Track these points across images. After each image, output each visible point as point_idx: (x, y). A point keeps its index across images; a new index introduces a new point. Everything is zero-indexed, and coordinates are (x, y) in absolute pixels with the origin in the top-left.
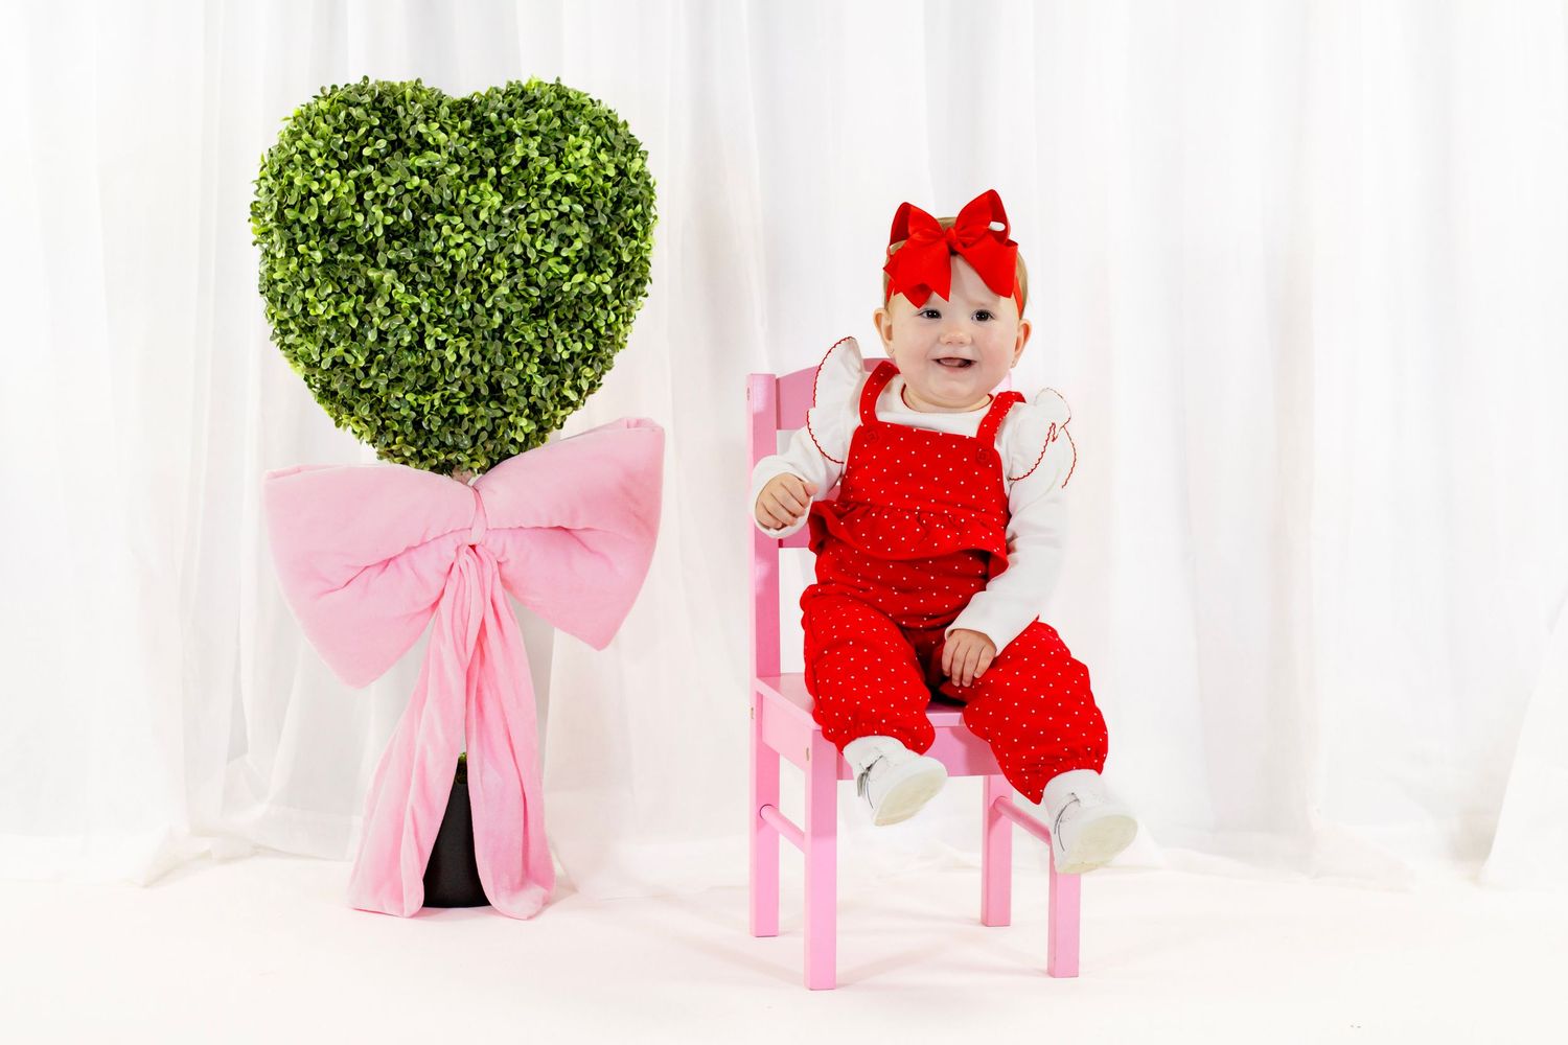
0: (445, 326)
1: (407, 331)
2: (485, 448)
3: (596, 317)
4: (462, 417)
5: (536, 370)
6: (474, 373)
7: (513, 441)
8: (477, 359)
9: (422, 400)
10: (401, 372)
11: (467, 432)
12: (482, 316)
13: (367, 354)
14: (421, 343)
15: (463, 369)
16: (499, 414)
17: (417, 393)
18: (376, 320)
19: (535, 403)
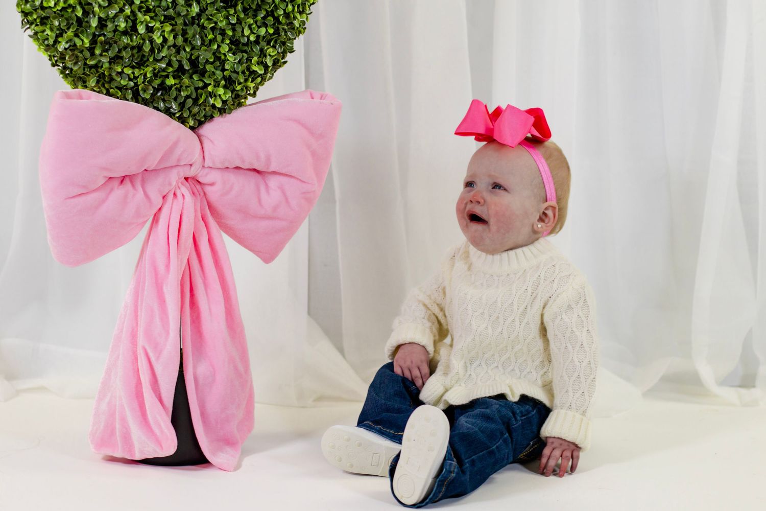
0: (152, 14)
1: (122, 19)
2: (190, 112)
3: (276, 7)
4: (171, 87)
5: (227, 49)
6: (178, 52)
7: (214, 106)
8: (180, 40)
9: (137, 72)
10: (120, 51)
11: (175, 99)
12: (182, 6)
13: (91, 38)
14: (134, 29)
15: (169, 48)
16: (201, 84)
17: (133, 67)
18: (96, 9)
19: (230, 76)
